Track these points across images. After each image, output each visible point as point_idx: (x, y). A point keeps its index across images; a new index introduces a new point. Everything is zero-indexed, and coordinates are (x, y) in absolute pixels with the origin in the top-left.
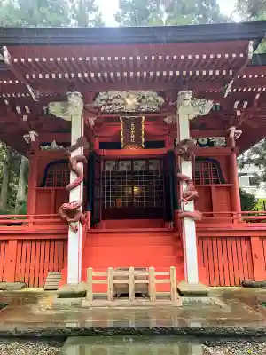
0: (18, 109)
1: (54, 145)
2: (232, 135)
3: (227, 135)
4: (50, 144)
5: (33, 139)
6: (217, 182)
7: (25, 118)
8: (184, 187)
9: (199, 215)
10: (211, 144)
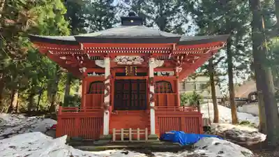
0: (78, 58)
1: (94, 74)
2: (177, 71)
3: (175, 70)
4: (92, 73)
5: (84, 71)
6: (170, 92)
7: (82, 62)
8: (151, 96)
9: (156, 108)
10: (168, 74)
